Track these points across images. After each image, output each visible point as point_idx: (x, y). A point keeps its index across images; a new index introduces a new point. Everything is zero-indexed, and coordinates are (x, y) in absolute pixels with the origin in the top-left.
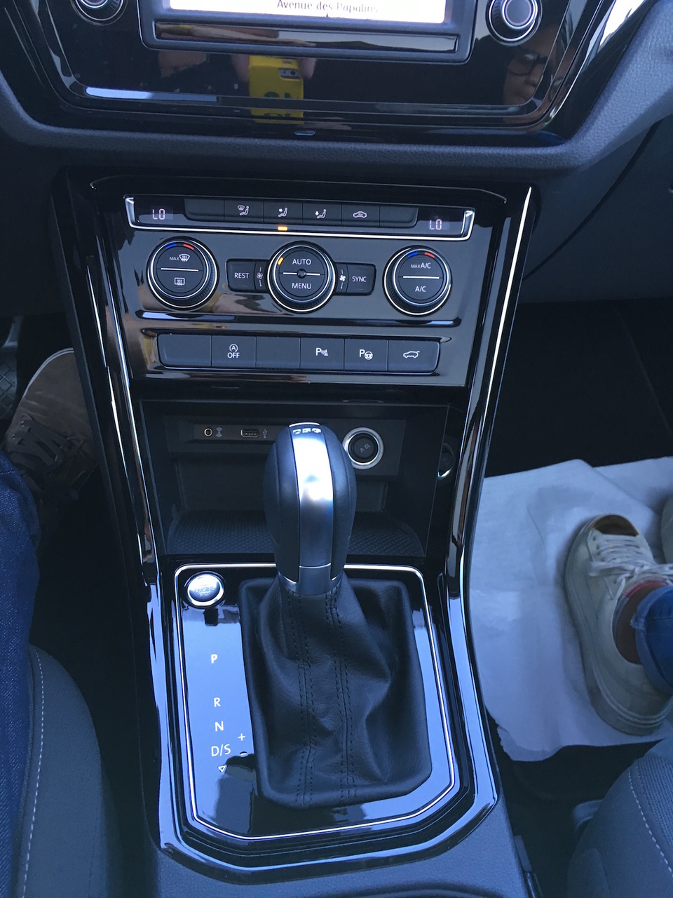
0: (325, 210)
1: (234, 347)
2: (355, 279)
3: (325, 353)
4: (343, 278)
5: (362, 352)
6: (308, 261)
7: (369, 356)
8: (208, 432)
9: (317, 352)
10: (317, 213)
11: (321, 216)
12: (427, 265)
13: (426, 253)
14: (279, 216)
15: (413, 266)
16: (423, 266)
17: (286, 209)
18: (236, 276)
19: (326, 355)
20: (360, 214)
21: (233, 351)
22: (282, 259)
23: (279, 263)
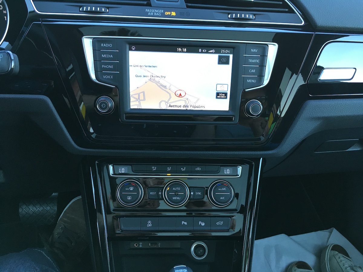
0: (185, 168)
1: (150, 222)
2: (197, 193)
3: (186, 223)
4: (192, 193)
5: (200, 223)
6: (179, 189)
7: (203, 224)
8: (136, 245)
9: (182, 223)
10: (182, 169)
11: (183, 170)
12: (225, 189)
13: (224, 184)
14: (168, 170)
15: (219, 189)
16: (223, 189)
17: (170, 167)
18: (151, 193)
19: (186, 224)
20: (198, 169)
21: (149, 224)
22: (169, 188)
23: (168, 189)
